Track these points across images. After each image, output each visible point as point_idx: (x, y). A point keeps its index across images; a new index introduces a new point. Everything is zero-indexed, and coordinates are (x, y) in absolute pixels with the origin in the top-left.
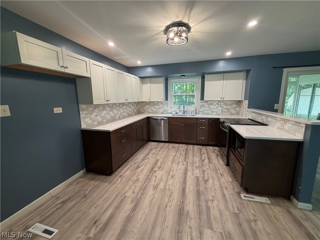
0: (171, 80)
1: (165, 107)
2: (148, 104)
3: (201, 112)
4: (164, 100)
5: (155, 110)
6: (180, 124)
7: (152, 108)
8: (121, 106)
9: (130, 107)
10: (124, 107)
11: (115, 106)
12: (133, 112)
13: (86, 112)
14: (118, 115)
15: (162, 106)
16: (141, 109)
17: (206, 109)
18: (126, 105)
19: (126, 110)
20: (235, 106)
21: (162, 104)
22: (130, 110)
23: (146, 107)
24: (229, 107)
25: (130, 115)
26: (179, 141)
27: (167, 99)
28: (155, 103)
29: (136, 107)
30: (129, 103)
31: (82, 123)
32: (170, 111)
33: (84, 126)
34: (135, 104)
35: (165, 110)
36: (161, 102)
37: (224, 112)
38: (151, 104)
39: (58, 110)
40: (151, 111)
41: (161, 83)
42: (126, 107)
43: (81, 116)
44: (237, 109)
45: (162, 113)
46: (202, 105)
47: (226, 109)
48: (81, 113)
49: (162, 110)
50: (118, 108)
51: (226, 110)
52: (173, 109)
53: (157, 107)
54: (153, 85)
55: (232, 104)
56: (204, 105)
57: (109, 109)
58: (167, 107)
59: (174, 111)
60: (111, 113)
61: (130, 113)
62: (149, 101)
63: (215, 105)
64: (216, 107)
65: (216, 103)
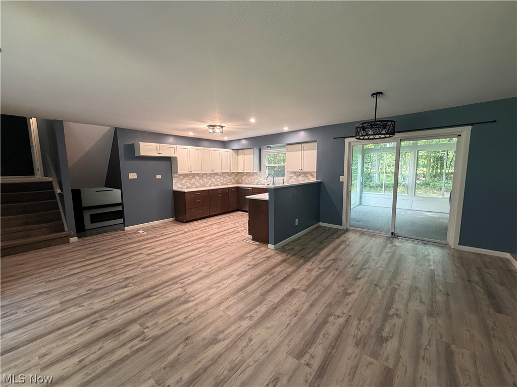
0: (264, 151)
1: (259, 178)
4: (259, 171)
5: (251, 180)
7: (248, 179)
8: (212, 176)
9: (225, 177)
10: (216, 177)
11: (205, 176)
12: (229, 182)
13: (177, 179)
14: (209, 184)
18: (220, 175)
19: (219, 180)
21: (257, 175)
22: (225, 179)
23: (244, 177)
27: (260, 171)
29: (235, 177)
31: (174, 186)
33: (175, 188)
34: (233, 175)
35: (259, 181)
36: (256, 173)
38: (248, 175)
39: (159, 177)
41: (251, 155)
42: (219, 177)
43: (173, 181)
45: (257, 184)
46: (291, 177)
48: (173, 179)
50: (209, 177)
53: (253, 178)
56: (292, 177)
57: (199, 178)
58: (261, 178)
60: (201, 181)
61: (226, 182)
62: (242, 171)
63: (303, 177)
64: (303, 179)
65: (303, 175)
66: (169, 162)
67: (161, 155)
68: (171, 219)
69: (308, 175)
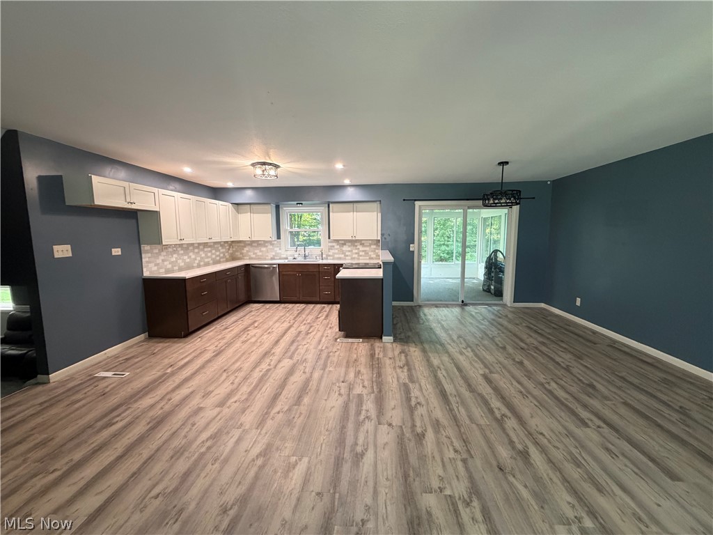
0: (285, 209)
1: (277, 249)
2: (249, 244)
3: (329, 256)
4: (274, 238)
5: (261, 254)
6: (295, 273)
7: (256, 251)
8: (201, 247)
9: (217, 250)
10: (206, 249)
11: (191, 248)
12: (222, 258)
13: (150, 255)
14: (197, 262)
15: (271, 247)
16: (237, 253)
17: (337, 251)
18: (210, 246)
19: (209, 254)
20: (375, 247)
21: (272, 244)
22: (218, 253)
23: (246, 249)
24: (367, 249)
25: (216, 262)
26: (295, 299)
27: (279, 237)
28: (260, 242)
29: (229, 249)
30: (215, 243)
31: (144, 270)
32: (285, 256)
33: (146, 274)
34: (226, 245)
35: (277, 254)
36: (270, 242)
37: (361, 256)
38: (254, 244)
39: (116, 252)
40: (254, 256)
41: (267, 213)
42: (209, 249)
43: (143, 260)
44: (377, 251)
45: (272, 259)
46: (330, 246)
47: (363, 251)
48: (143, 255)
49: (271, 255)
50: (196, 250)
51: (363, 253)
52: (289, 253)
53: (264, 249)
54: (256, 216)
55: (370, 245)
56: (334, 246)
57: (182, 252)
58: (280, 249)
59: (291, 256)
60: (186, 257)
61: (218, 258)
62: (249, 239)
63: (349, 246)
64: (349, 249)
65: (350, 244)
66: (134, 221)
67: (133, 207)
68: (142, 337)
69: (356, 244)
